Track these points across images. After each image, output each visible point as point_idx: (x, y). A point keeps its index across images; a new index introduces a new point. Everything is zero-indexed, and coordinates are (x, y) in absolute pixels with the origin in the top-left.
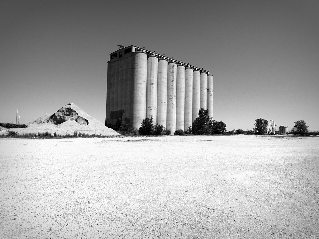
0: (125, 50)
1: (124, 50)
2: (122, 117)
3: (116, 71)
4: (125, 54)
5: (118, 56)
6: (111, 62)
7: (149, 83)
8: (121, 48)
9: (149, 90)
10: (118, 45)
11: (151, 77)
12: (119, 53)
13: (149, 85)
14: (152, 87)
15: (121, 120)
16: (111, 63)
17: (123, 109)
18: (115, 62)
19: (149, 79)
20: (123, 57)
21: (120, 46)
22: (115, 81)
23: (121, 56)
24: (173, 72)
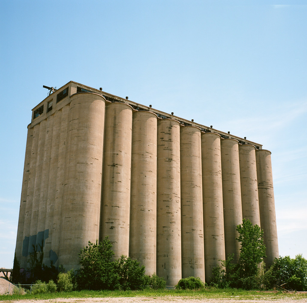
0: (58, 95)
1: (56, 94)
2: (44, 249)
3: (40, 142)
4: (58, 104)
5: (45, 109)
6: (33, 124)
7: (109, 162)
9: (108, 180)
10: (44, 87)
11: (114, 149)
12: (47, 103)
13: (109, 169)
14: (115, 172)
15: (42, 257)
16: (33, 128)
17: (46, 229)
18: (39, 123)
19: (109, 153)
20: (53, 111)
22: (37, 164)
23: (50, 109)
24: (171, 141)
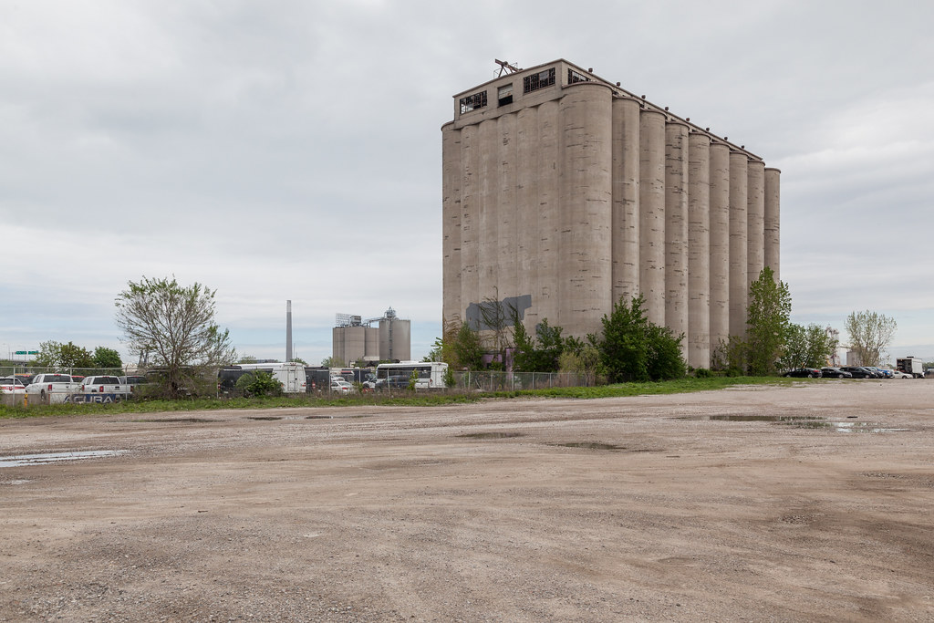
0: (526, 79)
1: (521, 78)
4: (529, 95)
5: (492, 100)
6: (459, 124)
7: (619, 197)
8: (504, 74)
9: (617, 225)
11: (623, 177)
12: (494, 89)
13: (618, 206)
14: (627, 212)
16: (460, 129)
17: (523, 293)
18: (477, 124)
19: (618, 182)
21: (504, 64)
22: (485, 193)
23: (506, 102)
24: (680, 159)
